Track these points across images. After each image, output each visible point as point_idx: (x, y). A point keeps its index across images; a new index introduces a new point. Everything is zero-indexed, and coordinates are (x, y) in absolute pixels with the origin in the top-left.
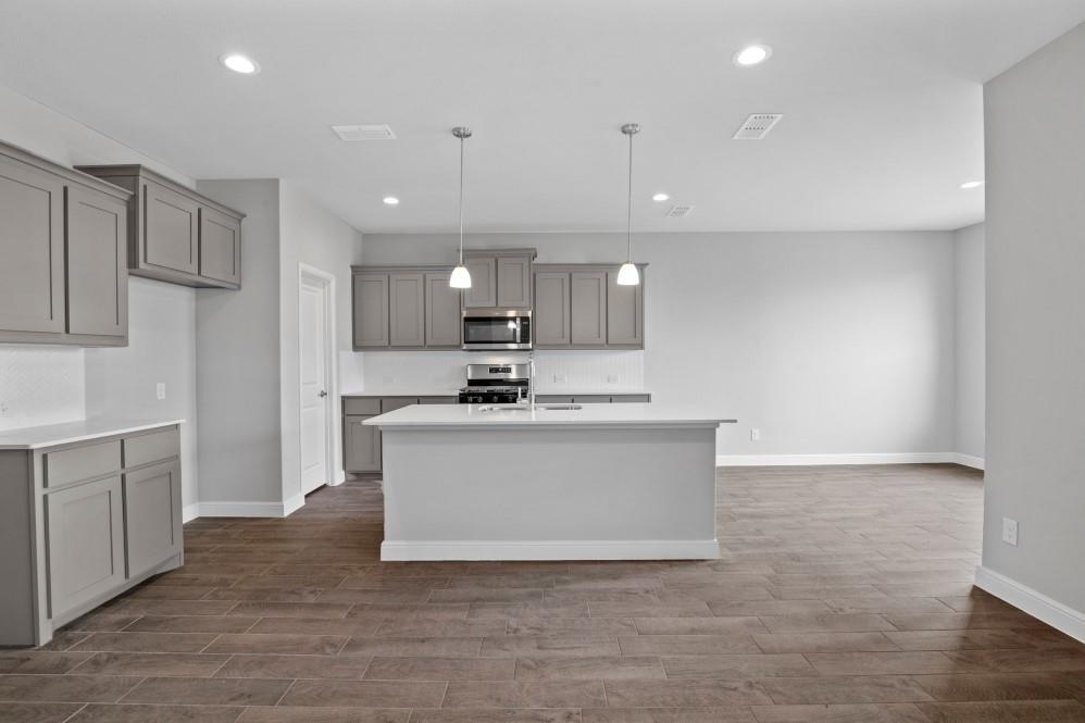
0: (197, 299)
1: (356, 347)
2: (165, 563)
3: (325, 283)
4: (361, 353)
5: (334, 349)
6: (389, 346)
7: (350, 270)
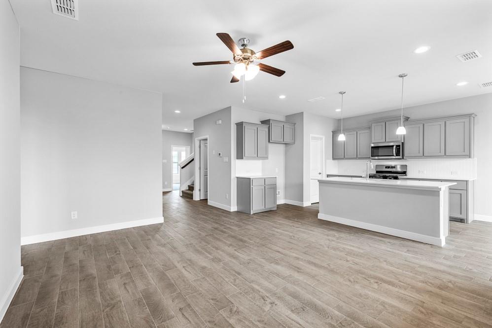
0: (286, 147)
1: (334, 159)
2: (272, 208)
3: (321, 139)
4: (336, 161)
5: (324, 159)
6: (344, 158)
7: (332, 133)
